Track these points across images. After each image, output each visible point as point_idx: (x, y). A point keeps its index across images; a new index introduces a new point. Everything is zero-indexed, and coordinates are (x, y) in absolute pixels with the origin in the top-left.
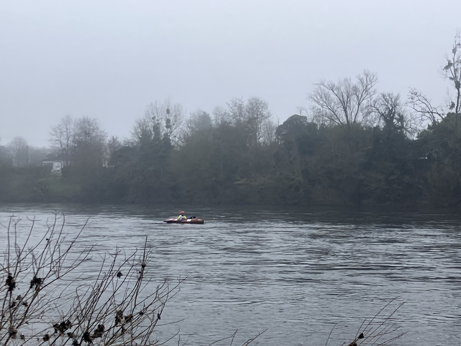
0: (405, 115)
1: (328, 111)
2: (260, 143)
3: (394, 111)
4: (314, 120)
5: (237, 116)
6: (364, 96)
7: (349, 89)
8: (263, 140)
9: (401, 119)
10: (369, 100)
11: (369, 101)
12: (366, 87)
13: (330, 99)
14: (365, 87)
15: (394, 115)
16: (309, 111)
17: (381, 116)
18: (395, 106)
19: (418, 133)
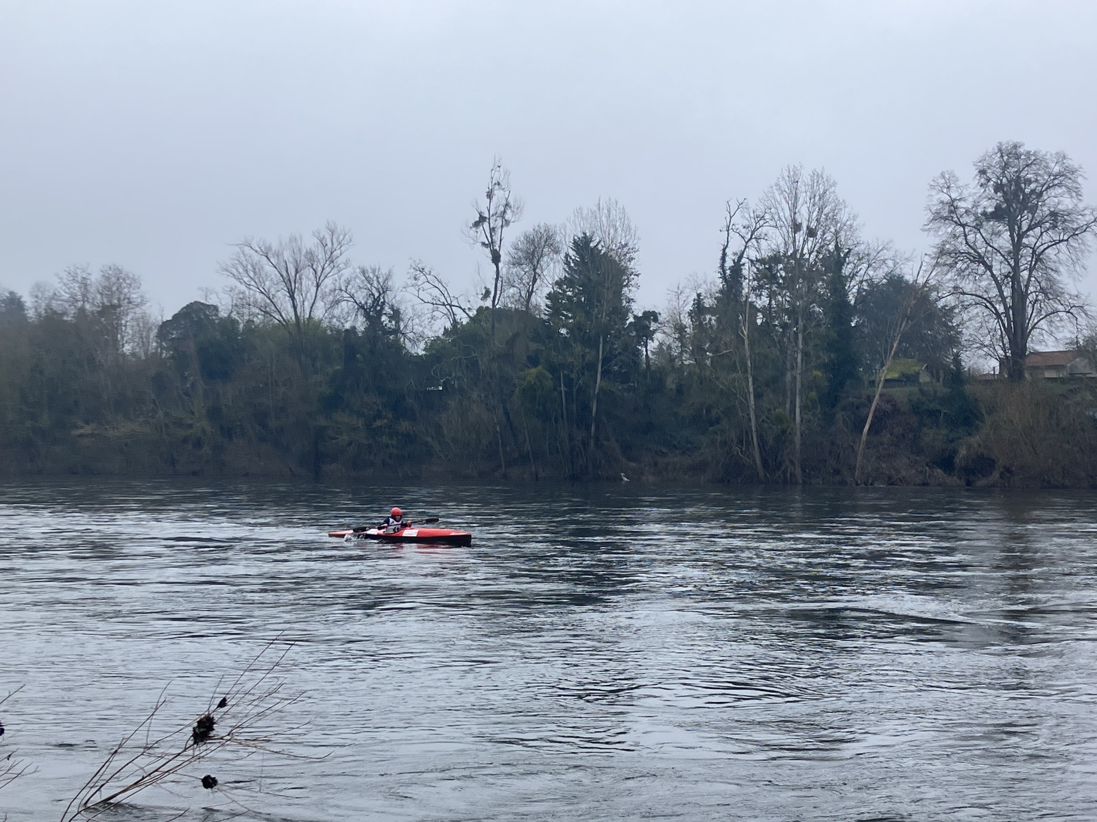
0: (404, 309)
1: (259, 297)
2: (124, 355)
3: (382, 300)
4: (232, 312)
5: (77, 301)
6: (328, 269)
7: (299, 256)
8: (131, 349)
9: (396, 315)
10: (337, 278)
11: (336, 280)
12: (332, 253)
13: (263, 275)
14: (329, 253)
15: (382, 309)
16: (222, 295)
17: (358, 309)
18: (384, 290)
19: (426, 342)
